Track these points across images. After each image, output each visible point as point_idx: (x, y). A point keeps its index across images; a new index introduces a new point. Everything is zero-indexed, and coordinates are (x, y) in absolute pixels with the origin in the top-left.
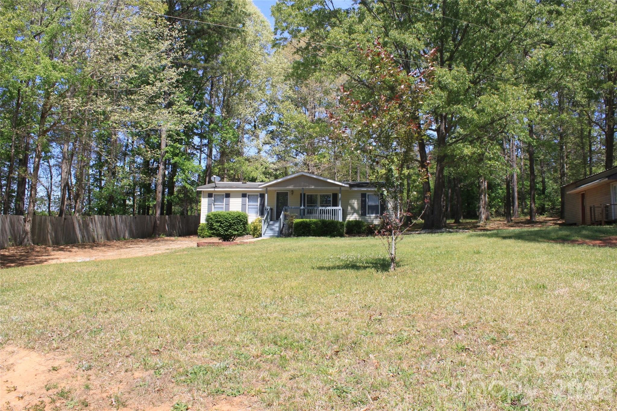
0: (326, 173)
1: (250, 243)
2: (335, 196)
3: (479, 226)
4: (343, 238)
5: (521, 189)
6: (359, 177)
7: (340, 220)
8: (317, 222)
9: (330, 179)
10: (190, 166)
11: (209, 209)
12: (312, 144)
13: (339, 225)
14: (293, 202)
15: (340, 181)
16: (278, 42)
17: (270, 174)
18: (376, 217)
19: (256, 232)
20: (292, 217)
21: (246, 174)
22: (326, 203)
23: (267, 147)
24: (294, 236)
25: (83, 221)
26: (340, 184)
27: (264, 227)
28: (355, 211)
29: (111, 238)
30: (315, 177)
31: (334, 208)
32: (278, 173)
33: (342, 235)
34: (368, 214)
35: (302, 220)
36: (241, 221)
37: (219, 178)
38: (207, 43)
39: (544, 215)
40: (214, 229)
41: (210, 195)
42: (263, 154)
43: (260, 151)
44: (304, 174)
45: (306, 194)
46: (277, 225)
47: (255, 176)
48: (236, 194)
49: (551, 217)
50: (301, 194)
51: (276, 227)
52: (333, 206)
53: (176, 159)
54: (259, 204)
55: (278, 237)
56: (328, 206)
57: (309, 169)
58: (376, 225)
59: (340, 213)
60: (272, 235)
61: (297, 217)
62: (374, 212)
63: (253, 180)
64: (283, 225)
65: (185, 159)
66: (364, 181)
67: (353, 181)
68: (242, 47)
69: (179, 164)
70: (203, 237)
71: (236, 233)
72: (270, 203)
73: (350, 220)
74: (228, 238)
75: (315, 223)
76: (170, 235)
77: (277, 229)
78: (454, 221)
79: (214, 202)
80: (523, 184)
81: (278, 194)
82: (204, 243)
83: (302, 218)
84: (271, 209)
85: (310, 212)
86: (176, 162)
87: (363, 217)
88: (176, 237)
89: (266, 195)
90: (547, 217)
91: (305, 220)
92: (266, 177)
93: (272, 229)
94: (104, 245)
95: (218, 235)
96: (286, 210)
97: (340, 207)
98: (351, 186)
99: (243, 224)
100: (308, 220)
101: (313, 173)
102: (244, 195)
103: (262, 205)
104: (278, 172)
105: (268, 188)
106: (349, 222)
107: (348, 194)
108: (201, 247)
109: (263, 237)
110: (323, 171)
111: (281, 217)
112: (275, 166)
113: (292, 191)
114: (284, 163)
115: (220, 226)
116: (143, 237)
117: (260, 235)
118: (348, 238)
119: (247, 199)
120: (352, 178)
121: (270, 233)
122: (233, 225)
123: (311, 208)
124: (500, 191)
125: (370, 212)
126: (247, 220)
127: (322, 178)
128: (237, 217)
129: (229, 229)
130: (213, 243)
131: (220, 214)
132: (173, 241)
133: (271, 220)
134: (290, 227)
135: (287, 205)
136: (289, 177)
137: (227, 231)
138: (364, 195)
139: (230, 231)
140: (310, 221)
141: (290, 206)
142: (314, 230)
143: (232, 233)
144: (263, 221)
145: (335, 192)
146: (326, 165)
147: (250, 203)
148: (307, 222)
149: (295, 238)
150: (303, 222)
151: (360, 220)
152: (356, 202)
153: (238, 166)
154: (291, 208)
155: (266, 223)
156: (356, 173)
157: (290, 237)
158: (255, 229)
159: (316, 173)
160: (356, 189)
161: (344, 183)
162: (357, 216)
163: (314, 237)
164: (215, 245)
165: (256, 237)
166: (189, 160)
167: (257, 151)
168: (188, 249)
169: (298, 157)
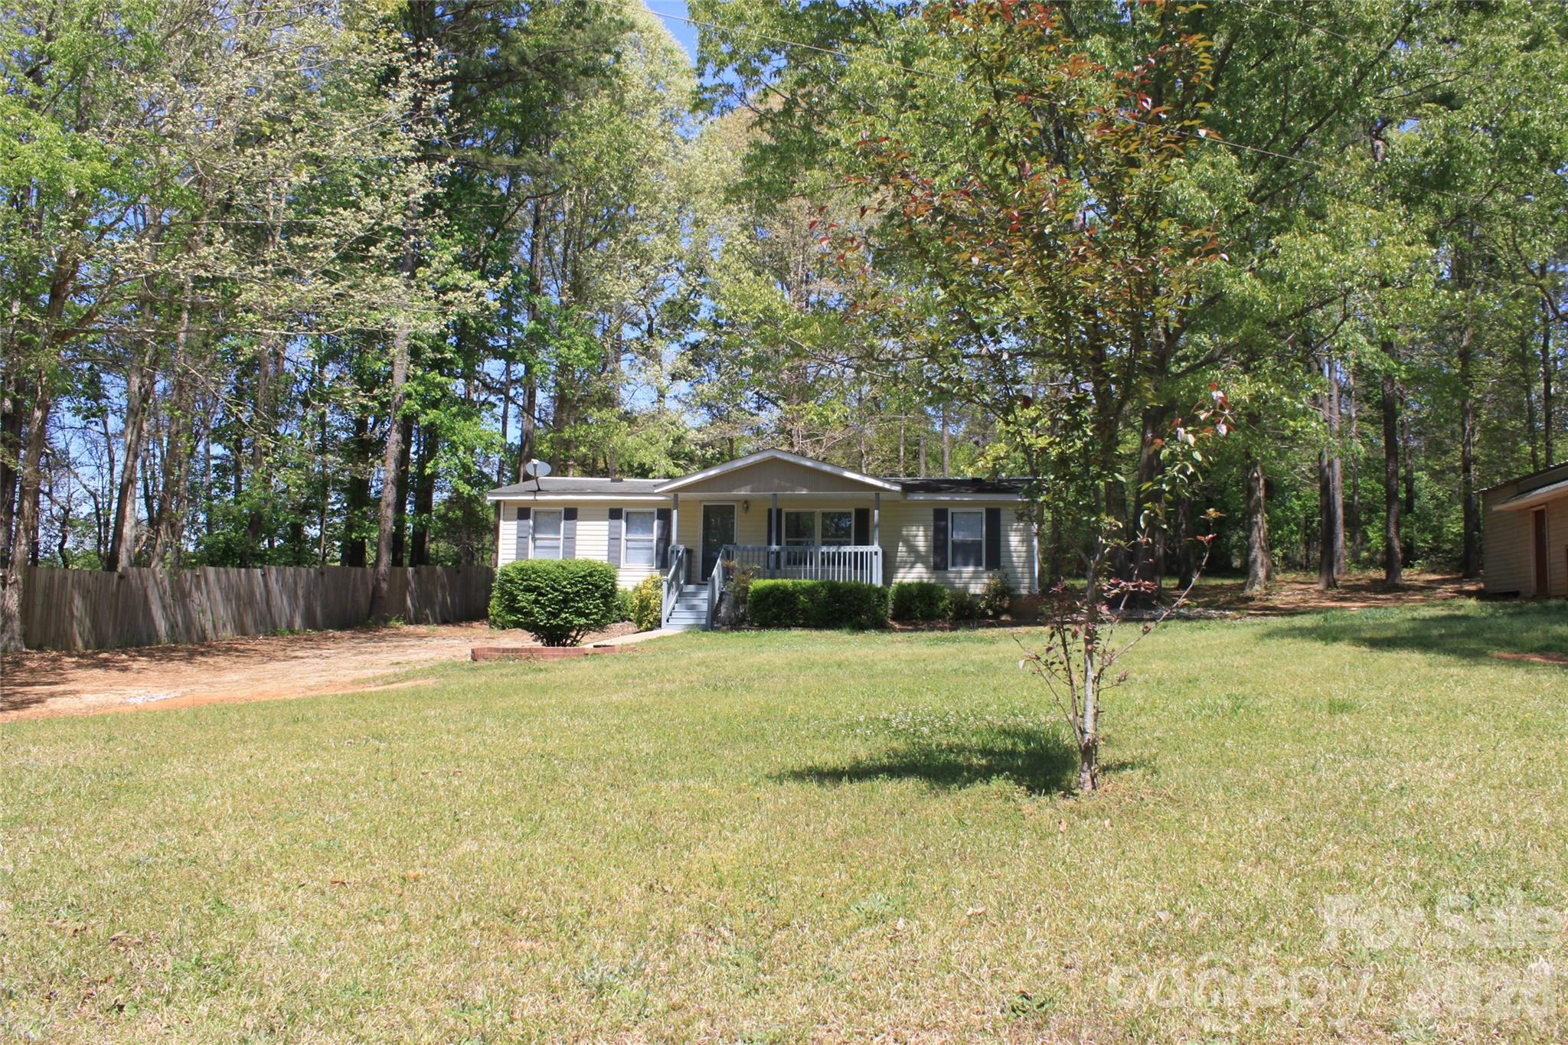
0: (840, 453)
1: (625, 648)
2: (863, 516)
3: (1252, 599)
4: (887, 637)
5: (1351, 498)
6: (923, 467)
7: (878, 581)
8: (813, 587)
9: (853, 469)
10: (469, 435)
11: (522, 551)
12: (798, 372)
13: (874, 598)
14: (748, 531)
15: (876, 476)
16: (707, 95)
17: (691, 458)
18: (976, 576)
19: (646, 616)
20: (744, 573)
21: (623, 455)
22: (837, 536)
23: (682, 387)
24: (751, 627)
25: (171, 582)
26: (879, 483)
27: (669, 602)
28: (917, 557)
29: (252, 630)
30: (809, 464)
31: (860, 549)
32: (708, 456)
33: (881, 626)
34: (954, 565)
35: (769, 582)
36: (598, 587)
37: (548, 468)
38: (519, 106)
39: (1412, 566)
40: (520, 610)
41: (523, 513)
42: (670, 404)
43: (662, 395)
44: (779, 456)
45: (785, 510)
46: (705, 595)
47: (647, 461)
48: (594, 511)
49: (1434, 572)
50: (770, 511)
51: (702, 601)
52: (857, 544)
53: (432, 414)
54: (655, 538)
55: (705, 628)
56: (841, 544)
57: (792, 445)
58: (975, 596)
59: (877, 563)
60: (691, 622)
61: (759, 575)
62: (972, 561)
63: (644, 472)
64: (722, 594)
65: (455, 416)
66: (938, 475)
67: (909, 475)
68: (612, 115)
69: (441, 427)
70: (503, 628)
71: (583, 621)
72: (685, 534)
73: (905, 581)
74: (562, 637)
75: (810, 592)
76: (418, 620)
77: (704, 607)
78: (1176, 582)
79: (535, 531)
80: (1356, 487)
81: (709, 512)
82: (491, 649)
83: (772, 577)
84: (689, 552)
85: (796, 560)
86: (432, 424)
87: (941, 573)
88: (432, 627)
89: (675, 512)
90: (1421, 572)
91: (779, 581)
92: (677, 465)
93: (691, 608)
94: (228, 651)
95: (532, 627)
96: (728, 556)
97: (876, 547)
98: (907, 489)
99: (603, 596)
100: (789, 582)
101: (803, 455)
102: (615, 514)
103: (665, 538)
104: (710, 452)
105: (681, 495)
106: (903, 589)
107: (899, 513)
108: (482, 663)
109: (665, 631)
110: (829, 449)
111: (715, 572)
112: (700, 436)
113: (746, 504)
114: (726, 427)
115: (536, 602)
116: (342, 627)
117: (657, 624)
118: (900, 636)
119: (624, 524)
120: (906, 469)
121: (685, 618)
122: (573, 600)
123: (798, 549)
124: (1296, 504)
125: (959, 559)
126: (614, 585)
127: (827, 468)
128: (584, 577)
129: (561, 611)
130: (516, 650)
131: (537, 567)
132: (420, 637)
133: (688, 582)
134: (739, 601)
135: (731, 541)
136: (739, 464)
137: (555, 615)
138: (940, 514)
139: (563, 615)
140: (794, 585)
141: (741, 545)
142: (804, 611)
143: (571, 622)
144: (665, 586)
145: (861, 506)
146: (837, 434)
147: (631, 536)
148: (786, 587)
149: (754, 633)
150: (776, 588)
151: (933, 581)
152: (921, 533)
153: (600, 434)
154: (745, 549)
155: (673, 590)
156: (916, 455)
157: (738, 630)
158: (644, 606)
159: (811, 454)
160: (921, 497)
161: (888, 481)
162: (923, 570)
163: (805, 632)
164: (521, 657)
165: (648, 630)
166: (468, 416)
167: (655, 396)
168: (443, 669)
169: (762, 414)
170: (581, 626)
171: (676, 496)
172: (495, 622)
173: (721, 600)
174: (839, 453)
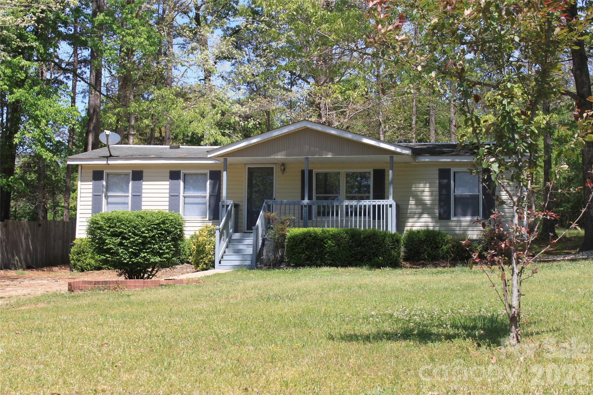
1: (189, 282)
2: (380, 176)
4: (398, 271)
6: (433, 133)
7: (392, 229)
8: (339, 234)
9: (370, 137)
10: (51, 110)
11: (96, 207)
12: (326, 59)
13: (388, 242)
14: (285, 189)
15: (390, 142)
17: (233, 128)
18: (473, 223)
19: (202, 259)
20: (283, 223)
21: (178, 127)
22: (359, 192)
23: (226, 66)
24: (288, 265)
26: (392, 148)
27: (221, 247)
28: (425, 209)
30: (333, 132)
31: (377, 202)
32: (250, 125)
33: (395, 264)
34: (455, 215)
35: (305, 230)
36: (169, 233)
37: (117, 137)
40: (108, 251)
41: (97, 175)
42: (216, 81)
43: (208, 74)
44: (309, 126)
45: (315, 171)
46: (249, 241)
47: (199, 131)
48: (156, 173)
50: (303, 172)
51: (248, 245)
52: (376, 198)
53: (19, 93)
54: (208, 195)
55: (251, 267)
56: (362, 198)
57: (320, 116)
58: (473, 241)
59: (392, 215)
60: (237, 263)
61: (294, 224)
62: (470, 212)
63: (196, 140)
64: (264, 240)
65: (38, 94)
66: (444, 140)
67: (420, 141)
69: (25, 104)
70: (82, 270)
71: (158, 259)
72: (232, 191)
73: (414, 229)
74: (141, 271)
75: (334, 237)
76: (7, 266)
77: (250, 251)
79: (107, 190)
81: (251, 172)
82: (84, 282)
83: (305, 226)
84: (236, 206)
85: (323, 213)
86: (18, 101)
87: (444, 222)
88: (20, 271)
89: (225, 173)
91: (311, 229)
92: (224, 134)
93: (238, 252)
95: (117, 265)
96: (269, 209)
97: (390, 201)
98: (416, 152)
99: (173, 240)
100: (318, 230)
101: (330, 124)
102: (174, 175)
103: (216, 196)
104: (251, 123)
105: (230, 159)
106: (412, 234)
107: (409, 172)
108: (77, 293)
109: (218, 270)
110: (351, 119)
111: (259, 222)
112: (243, 109)
113: (283, 166)
114: (264, 101)
115: (121, 244)
117: (212, 265)
118: (409, 271)
119: (182, 183)
120: (418, 135)
121: (233, 260)
122: (150, 243)
123: (325, 203)
125: (459, 210)
126: (181, 231)
127: (349, 136)
128: (158, 224)
129: (140, 251)
130: (106, 282)
132: (13, 279)
133: (236, 231)
134: (278, 245)
135: (271, 197)
136: (276, 133)
137: (136, 255)
138: (444, 174)
139: (142, 255)
140: (323, 232)
141: (278, 200)
142: (331, 253)
143: (148, 260)
144: (218, 234)
145: (379, 167)
146: (358, 106)
147: (188, 193)
148: (315, 233)
149: (291, 270)
150: (309, 234)
151: (437, 229)
152: (427, 189)
153: (160, 108)
154: (281, 203)
155: (224, 237)
156: (427, 123)
157: (279, 268)
158: (201, 251)
159: (336, 124)
160: (427, 159)
161: (399, 146)
162: (430, 220)
163: (333, 269)
164: (109, 288)
165: (203, 270)
166: (48, 95)
167: (202, 75)
168: (48, 297)
169: (294, 88)
170: (156, 263)
171: (226, 160)
172: (75, 265)
173: (263, 244)
174: (360, 123)
